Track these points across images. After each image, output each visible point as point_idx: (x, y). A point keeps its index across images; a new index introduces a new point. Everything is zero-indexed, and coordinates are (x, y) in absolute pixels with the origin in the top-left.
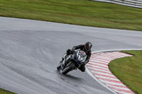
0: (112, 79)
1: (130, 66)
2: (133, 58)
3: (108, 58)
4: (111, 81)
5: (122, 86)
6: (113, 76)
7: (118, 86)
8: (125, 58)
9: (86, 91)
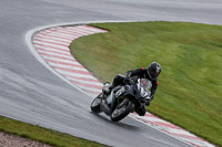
0: (75, 68)
1: (103, 47)
2: (108, 36)
3: (69, 35)
4: (74, 71)
5: (91, 80)
6: (77, 63)
7: (85, 79)
8: (96, 35)
9: (35, 88)
